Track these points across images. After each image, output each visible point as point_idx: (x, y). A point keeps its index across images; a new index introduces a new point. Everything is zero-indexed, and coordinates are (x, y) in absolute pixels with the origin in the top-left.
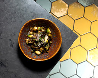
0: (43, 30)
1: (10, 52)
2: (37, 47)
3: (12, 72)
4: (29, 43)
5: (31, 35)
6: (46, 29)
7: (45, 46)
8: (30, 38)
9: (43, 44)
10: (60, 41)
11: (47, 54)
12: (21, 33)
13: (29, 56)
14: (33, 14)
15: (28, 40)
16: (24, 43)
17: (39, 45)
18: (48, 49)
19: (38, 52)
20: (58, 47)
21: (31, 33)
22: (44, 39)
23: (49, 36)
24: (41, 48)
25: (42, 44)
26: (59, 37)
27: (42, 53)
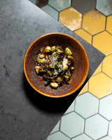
0: (59, 51)
1: (5, 84)
2: (52, 76)
3: (9, 114)
4: (40, 72)
5: (42, 59)
6: (64, 49)
7: (65, 74)
8: (40, 64)
9: (62, 72)
10: (86, 66)
11: (69, 86)
12: (27, 57)
13: (41, 91)
14: (36, 25)
15: (38, 67)
16: (32, 72)
17: (56, 73)
18: (69, 79)
19: (55, 85)
20: (84, 74)
21: (42, 56)
22: (61, 64)
23: (69, 59)
24: (59, 78)
25: (60, 71)
26: (85, 59)
27: (60, 85)
